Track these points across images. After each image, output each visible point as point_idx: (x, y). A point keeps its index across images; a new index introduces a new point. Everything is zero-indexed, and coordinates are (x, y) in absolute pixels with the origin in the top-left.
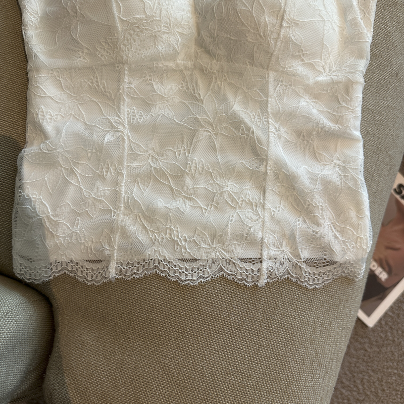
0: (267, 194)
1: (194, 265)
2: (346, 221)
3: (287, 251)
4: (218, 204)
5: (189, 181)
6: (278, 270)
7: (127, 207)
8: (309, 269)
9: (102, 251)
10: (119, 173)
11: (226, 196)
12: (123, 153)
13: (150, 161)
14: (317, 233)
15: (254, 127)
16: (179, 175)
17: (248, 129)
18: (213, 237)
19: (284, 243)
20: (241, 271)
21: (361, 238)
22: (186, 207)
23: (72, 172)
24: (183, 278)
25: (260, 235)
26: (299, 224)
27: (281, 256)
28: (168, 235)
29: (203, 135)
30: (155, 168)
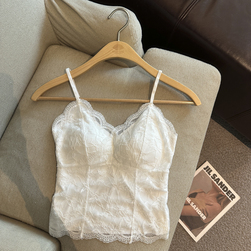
0: (134, 212)
1: (108, 236)
2: (160, 221)
3: (140, 231)
4: (117, 215)
5: (108, 206)
6: (136, 238)
7: (87, 214)
8: (147, 238)
9: (78, 229)
10: (85, 202)
11: (120, 212)
12: (87, 195)
13: (95, 198)
14: (150, 226)
15: (130, 188)
16: (105, 203)
17: (129, 188)
18: (115, 226)
19: (139, 229)
20: (124, 239)
21: (165, 227)
22: (107, 215)
23: (70, 201)
24: (104, 240)
25: (131, 226)
26: (144, 222)
27: (138, 233)
28: (100, 225)
29: (114, 189)
30: (97, 201)
